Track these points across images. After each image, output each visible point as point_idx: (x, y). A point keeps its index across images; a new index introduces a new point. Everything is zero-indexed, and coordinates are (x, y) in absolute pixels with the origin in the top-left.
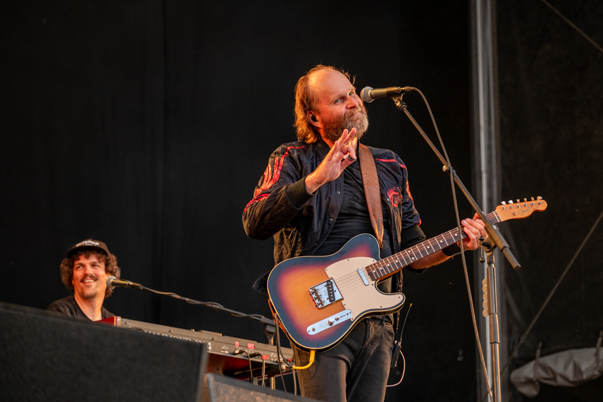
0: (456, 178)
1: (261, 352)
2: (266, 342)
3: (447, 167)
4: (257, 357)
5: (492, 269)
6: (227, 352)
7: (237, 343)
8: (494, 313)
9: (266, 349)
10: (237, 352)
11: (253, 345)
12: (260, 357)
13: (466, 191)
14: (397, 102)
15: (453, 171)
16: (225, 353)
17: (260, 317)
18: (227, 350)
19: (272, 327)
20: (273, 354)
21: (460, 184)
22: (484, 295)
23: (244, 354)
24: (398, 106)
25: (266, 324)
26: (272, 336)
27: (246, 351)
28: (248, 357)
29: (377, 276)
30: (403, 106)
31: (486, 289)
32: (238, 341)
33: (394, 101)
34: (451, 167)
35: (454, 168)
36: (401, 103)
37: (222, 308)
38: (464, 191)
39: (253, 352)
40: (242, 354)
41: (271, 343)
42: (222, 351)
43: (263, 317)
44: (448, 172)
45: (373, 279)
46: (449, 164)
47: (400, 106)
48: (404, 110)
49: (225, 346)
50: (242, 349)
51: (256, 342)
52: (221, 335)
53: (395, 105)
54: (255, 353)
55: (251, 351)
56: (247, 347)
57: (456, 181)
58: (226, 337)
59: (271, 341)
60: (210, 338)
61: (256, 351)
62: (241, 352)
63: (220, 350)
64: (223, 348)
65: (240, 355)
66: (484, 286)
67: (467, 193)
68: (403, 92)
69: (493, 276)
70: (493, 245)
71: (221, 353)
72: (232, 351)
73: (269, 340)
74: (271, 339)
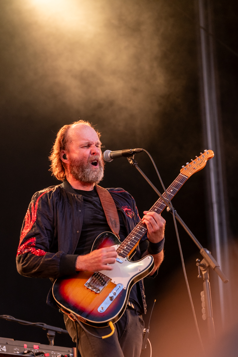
0: (177, 216)
1: (44, 352)
2: (48, 343)
3: (170, 208)
4: (41, 355)
5: (208, 283)
6: (18, 352)
7: (25, 345)
8: (211, 316)
9: (48, 349)
10: (26, 352)
11: (37, 346)
12: (43, 355)
13: (185, 226)
14: (130, 161)
15: (174, 211)
16: (17, 353)
17: (43, 325)
18: (18, 351)
19: (51, 331)
20: (53, 352)
21: (181, 220)
22: (202, 303)
23: (31, 353)
24: (131, 163)
25: (47, 330)
26: (52, 339)
27: (33, 351)
28: (34, 355)
29: (125, 253)
30: (135, 163)
31: (204, 299)
32: (26, 344)
33: (128, 160)
34: (173, 208)
35: (175, 209)
36: (133, 161)
37: (14, 319)
38: (183, 226)
39: (38, 352)
40: (30, 353)
41: (52, 344)
42: (14, 352)
43: (45, 324)
44: (171, 211)
45: (124, 257)
46: (172, 206)
47: (133, 163)
48: (136, 167)
49: (17, 348)
50: (29, 349)
51: (40, 344)
52: (13, 340)
53: (129, 163)
54: (39, 352)
55: (36, 351)
56: (33, 348)
57: (177, 218)
58: (17, 341)
59: (52, 342)
60: (5, 343)
61: (41, 351)
62: (29, 352)
63: (13, 351)
64: (15, 349)
65: (28, 354)
66: (202, 297)
67: (186, 227)
68: (134, 152)
69: (208, 289)
70: (207, 265)
71: (14, 353)
72: (22, 351)
73: (51, 341)
74: (52, 340)
